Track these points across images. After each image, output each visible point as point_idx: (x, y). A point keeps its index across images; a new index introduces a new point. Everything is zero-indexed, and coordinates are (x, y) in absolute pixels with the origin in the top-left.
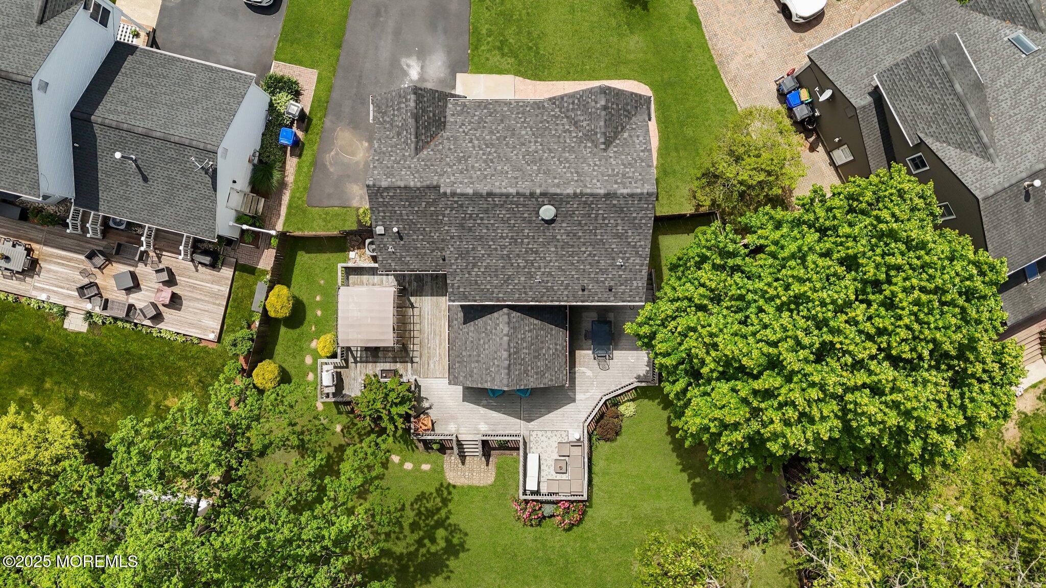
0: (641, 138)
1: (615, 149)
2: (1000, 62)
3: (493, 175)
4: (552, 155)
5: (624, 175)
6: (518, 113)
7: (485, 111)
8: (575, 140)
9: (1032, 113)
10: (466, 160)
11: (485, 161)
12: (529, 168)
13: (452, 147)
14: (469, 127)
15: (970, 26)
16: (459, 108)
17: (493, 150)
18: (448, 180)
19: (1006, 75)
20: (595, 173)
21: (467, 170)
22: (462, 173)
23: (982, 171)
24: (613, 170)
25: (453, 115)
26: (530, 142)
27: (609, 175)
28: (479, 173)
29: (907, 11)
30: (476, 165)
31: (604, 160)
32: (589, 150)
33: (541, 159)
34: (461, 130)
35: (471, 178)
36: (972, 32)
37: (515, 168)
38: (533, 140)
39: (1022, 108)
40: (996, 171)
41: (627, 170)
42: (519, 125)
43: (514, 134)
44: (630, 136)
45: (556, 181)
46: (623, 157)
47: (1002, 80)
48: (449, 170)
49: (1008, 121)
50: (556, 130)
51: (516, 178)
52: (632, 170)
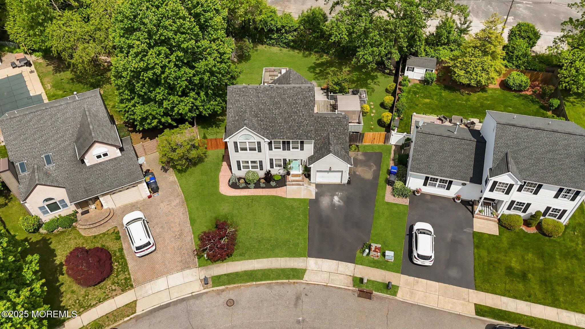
0: (231, 115)
1: (242, 110)
2: (62, 153)
3: (293, 96)
4: (269, 107)
5: (240, 95)
6: (283, 132)
7: (297, 133)
8: (259, 116)
9: (61, 125)
10: (305, 104)
11: (297, 103)
12: (279, 100)
13: (311, 111)
14: (304, 123)
15: (66, 175)
16: (309, 135)
17: (293, 110)
18: (312, 92)
19: (63, 146)
20: (251, 97)
21: (304, 98)
22: (306, 97)
23: (93, 104)
24: (244, 98)
25: (312, 130)
26: (278, 114)
27: (246, 96)
28: (299, 97)
29: (91, 191)
30: (300, 101)
31: (247, 104)
32: (253, 110)
33: (274, 105)
34: (308, 122)
35: (302, 94)
36: (67, 172)
37: (284, 99)
38: (277, 116)
39: (64, 129)
40: (88, 103)
41: (238, 98)
42: (283, 124)
43: (285, 119)
44: (235, 117)
45: (267, 93)
46: (239, 105)
47: (66, 144)
48: (311, 98)
49: (73, 123)
50: (267, 121)
51: (284, 94)
52: (236, 98)
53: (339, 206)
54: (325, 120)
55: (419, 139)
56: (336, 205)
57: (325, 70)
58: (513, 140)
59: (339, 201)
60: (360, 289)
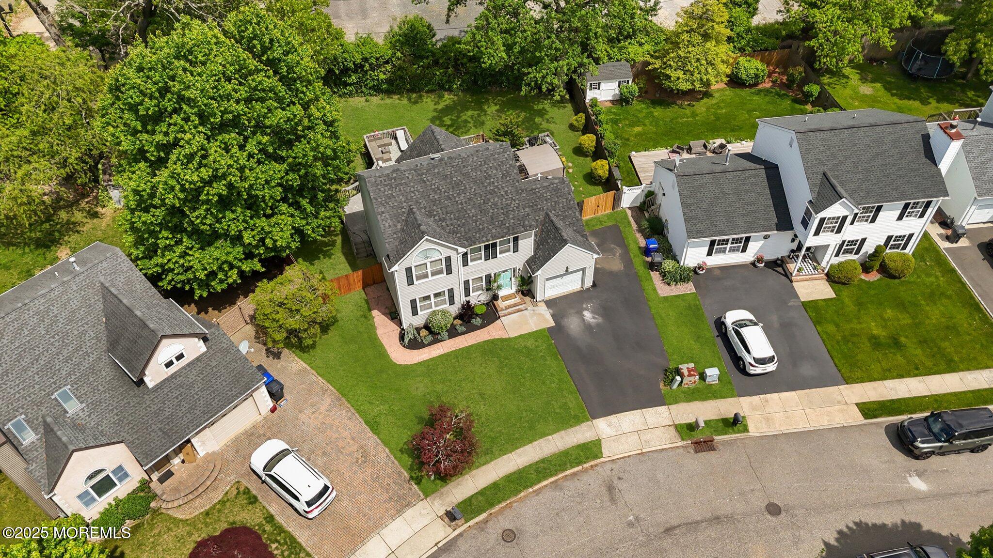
0: (387, 225)
1: (403, 210)
2: (91, 379)
3: (481, 165)
4: (446, 194)
5: (391, 186)
6: (483, 229)
7: (507, 225)
8: (435, 213)
9: (68, 327)
10: (503, 174)
11: (490, 176)
12: (459, 178)
13: (517, 184)
14: (512, 206)
15: (116, 418)
16: (527, 222)
17: (488, 189)
18: (508, 153)
19: (87, 366)
20: (412, 184)
21: (499, 165)
22: (502, 162)
23: (115, 273)
24: (400, 190)
25: (528, 215)
26: (466, 202)
27: (402, 184)
28: (491, 165)
29: (176, 432)
30: (495, 172)
31: (409, 198)
32: (422, 206)
33: (453, 188)
34: (517, 202)
35: (494, 159)
36: (115, 411)
37: (466, 175)
38: (464, 205)
39: (76, 333)
40: (104, 272)
41: (390, 192)
42: (479, 217)
43: (480, 206)
44: (396, 226)
45: (436, 171)
46: (396, 204)
47: (91, 360)
48: (511, 162)
49: (90, 318)
50: (451, 219)
51: (464, 167)
52: (386, 193)
53: (598, 325)
54: (534, 193)
55: (684, 185)
56: (593, 324)
57: (458, 117)
58: (825, 151)
59: (594, 318)
60: (695, 440)
